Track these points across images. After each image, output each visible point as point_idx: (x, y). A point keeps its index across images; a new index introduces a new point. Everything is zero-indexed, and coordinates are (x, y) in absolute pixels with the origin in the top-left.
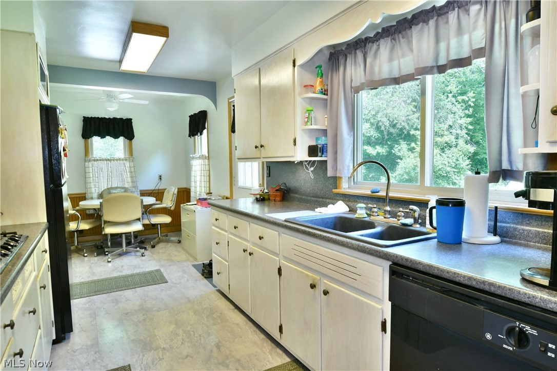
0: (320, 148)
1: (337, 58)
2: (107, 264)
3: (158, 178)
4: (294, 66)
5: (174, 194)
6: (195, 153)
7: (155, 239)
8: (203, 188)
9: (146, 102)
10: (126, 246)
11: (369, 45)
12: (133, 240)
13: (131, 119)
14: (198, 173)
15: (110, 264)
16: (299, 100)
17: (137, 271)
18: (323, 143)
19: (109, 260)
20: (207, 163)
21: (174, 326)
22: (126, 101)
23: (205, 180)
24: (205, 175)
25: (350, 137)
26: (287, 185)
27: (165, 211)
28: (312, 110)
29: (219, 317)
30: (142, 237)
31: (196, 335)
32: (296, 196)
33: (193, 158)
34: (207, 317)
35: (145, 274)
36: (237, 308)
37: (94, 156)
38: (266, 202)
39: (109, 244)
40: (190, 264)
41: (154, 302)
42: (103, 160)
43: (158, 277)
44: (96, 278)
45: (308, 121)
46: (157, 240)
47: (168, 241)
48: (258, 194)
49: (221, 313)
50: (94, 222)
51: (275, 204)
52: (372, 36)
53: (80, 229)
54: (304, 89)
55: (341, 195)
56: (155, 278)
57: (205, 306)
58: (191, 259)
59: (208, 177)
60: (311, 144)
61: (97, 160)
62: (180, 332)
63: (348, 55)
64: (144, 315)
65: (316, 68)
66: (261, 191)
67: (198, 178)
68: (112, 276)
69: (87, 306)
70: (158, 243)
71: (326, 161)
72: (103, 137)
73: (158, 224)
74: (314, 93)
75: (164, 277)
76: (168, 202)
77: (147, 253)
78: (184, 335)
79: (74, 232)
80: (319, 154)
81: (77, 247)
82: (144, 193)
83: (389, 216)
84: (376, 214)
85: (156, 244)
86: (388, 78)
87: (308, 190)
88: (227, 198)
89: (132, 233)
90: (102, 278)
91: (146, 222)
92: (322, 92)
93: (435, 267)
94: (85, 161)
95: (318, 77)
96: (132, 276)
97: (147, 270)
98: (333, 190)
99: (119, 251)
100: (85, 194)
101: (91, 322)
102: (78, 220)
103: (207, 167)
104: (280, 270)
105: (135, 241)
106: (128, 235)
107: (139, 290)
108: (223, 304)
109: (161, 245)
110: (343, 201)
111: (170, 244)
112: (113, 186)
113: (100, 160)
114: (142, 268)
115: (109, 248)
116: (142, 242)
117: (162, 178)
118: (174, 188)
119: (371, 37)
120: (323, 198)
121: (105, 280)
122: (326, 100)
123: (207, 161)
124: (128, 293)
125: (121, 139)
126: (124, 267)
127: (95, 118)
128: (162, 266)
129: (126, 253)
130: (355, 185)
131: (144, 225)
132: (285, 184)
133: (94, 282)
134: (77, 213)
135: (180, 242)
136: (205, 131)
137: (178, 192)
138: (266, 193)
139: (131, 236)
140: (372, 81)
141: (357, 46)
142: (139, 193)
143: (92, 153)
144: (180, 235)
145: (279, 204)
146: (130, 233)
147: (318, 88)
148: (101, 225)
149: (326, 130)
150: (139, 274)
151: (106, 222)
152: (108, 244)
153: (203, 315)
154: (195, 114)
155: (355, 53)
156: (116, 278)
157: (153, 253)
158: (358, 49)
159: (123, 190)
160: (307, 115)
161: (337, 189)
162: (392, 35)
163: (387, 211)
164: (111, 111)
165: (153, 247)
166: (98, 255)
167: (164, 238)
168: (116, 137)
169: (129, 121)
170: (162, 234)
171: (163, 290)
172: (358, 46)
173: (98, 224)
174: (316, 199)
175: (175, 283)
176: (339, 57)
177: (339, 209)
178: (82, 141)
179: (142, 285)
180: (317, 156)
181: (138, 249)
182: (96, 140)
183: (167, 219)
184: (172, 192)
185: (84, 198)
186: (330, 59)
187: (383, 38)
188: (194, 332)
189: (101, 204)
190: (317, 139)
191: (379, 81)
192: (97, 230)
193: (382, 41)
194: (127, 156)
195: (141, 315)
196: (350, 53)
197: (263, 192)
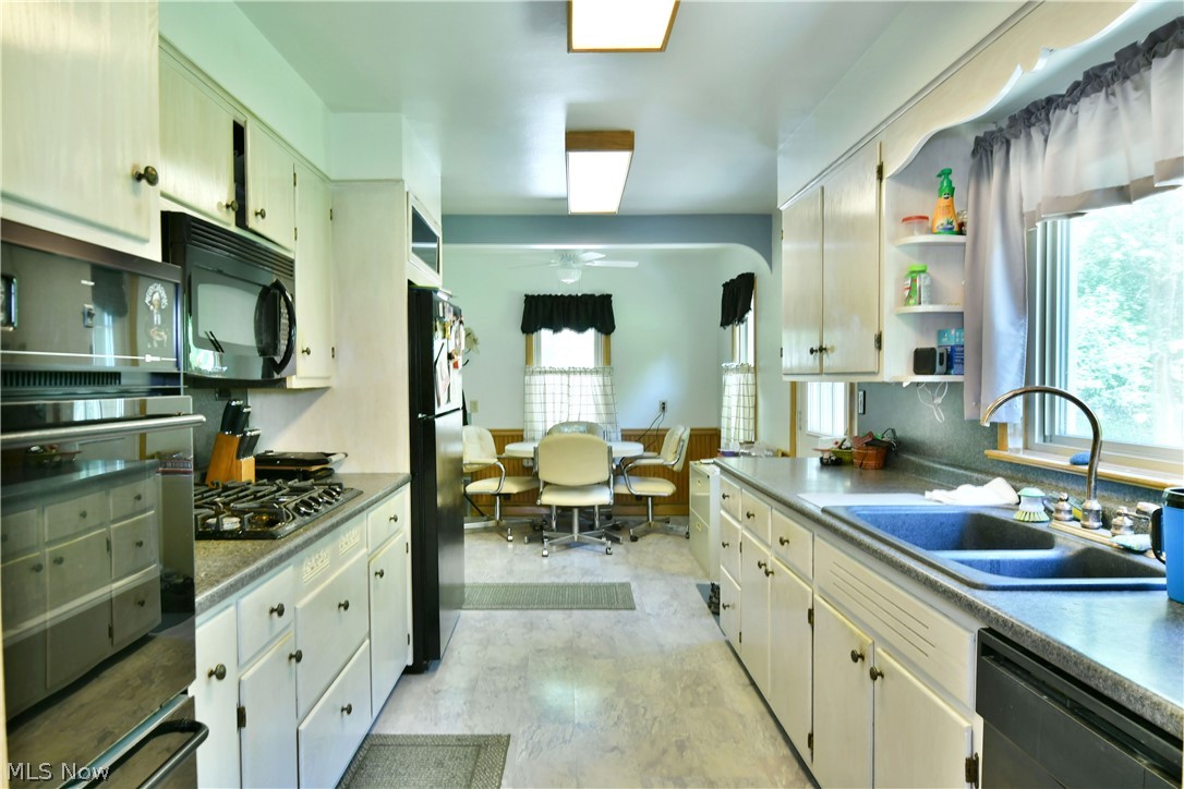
0: (941, 355)
1: (988, 149)
2: (539, 559)
3: (658, 407)
4: (880, 178)
5: (680, 440)
6: (732, 360)
7: (640, 523)
8: (741, 431)
9: (634, 264)
10: (581, 530)
11: (1055, 115)
12: (597, 523)
13: (610, 296)
14: (734, 401)
15: (545, 561)
16: (890, 251)
17: (587, 580)
18: (953, 344)
19: (545, 553)
20: (751, 381)
21: (614, 690)
22: (597, 264)
23: (747, 416)
24: (747, 405)
25: (1018, 330)
26: (898, 434)
27: (663, 472)
28: (923, 271)
29: (709, 693)
30: (618, 518)
31: (648, 716)
32: (913, 458)
33: (727, 369)
34: (684, 689)
35: (598, 587)
36: (753, 684)
37: (542, 365)
38: (846, 469)
39: (554, 524)
40: (693, 581)
41: (594, 641)
42: (555, 372)
43: (620, 597)
44: (512, 581)
45: (910, 297)
46: (643, 526)
47: (667, 532)
48: (828, 451)
49: (715, 688)
50: (529, 481)
51: (861, 474)
52: (1064, 92)
53: (502, 492)
54: (903, 227)
55: (1009, 466)
56: (615, 598)
57: (689, 668)
58: (700, 573)
59: (752, 410)
60: (920, 347)
61: (545, 372)
62: (621, 703)
63: (1013, 141)
64: (567, 659)
65: (939, 176)
66: (836, 443)
67: (734, 412)
68: (541, 581)
69: (482, 624)
70: (647, 532)
71: (960, 385)
72: (556, 329)
73: (647, 497)
74: (931, 231)
75: (631, 599)
76: (670, 457)
77: (616, 549)
78: (626, 710)
79: (494, 495)
80: (938, 368)
81: (498, 523)
82: (628, 436)
83: (1097, 524)
84: (1068, 517)
85: (642, 536)
86: (1098, 190)
87: (940, 447)
88: (784, 455)
89: (597, 509)
90: (522, 582)
91: (622, 489)
92: (951, 229)
93: (1054, 648)
94: (525, 373)
95: (940, 196)
96: (575, 586)
97: (606, 581)
98: (986, 452)
99: (565, 538)
100: (523, 431)
101: (477, 653)
102: (500, 476)
103: (751, 389)
104: (811, 613)
105: (600, 525)
106: (586, 511)
107: (577, 614)
108: (726, 671)
109: (650, 538)
110: (1007, 478)
111: (669, 538)
112: (570, 420)
113: (551, 372)
114: (598, 575)
115: (552, 530)
116: (616, 528)
117: (668, 406)
118: (683, 429)
119: (1063, 96)
120: (966, 469)
121: (527, 586)
122: (964, 244)
123: (750, 376)
124: (556, 617)
125: (591, 332)
126: (566, 570)
127: (544, 296)
128: (636, 577)
129: (580, 544)
130: (1048, 444)
131: (617, 497)
132: (893, 431)
133: (506, 587)
134: (499, 463)
135: (687, 536)
136: (750, 316)
137: (691, 436)
138: (847, 448)
139: (593, 514)
140: (1058, 198)
141: (1029, 119)
142: (620, 435)
143: (539, 360)
144: (687, 523)
145: (872, 474)
146: (593, 507)
147: (941, 221)
148: (538, 489)
149: (962, 313)
150: (587, 586)
151: (546, 484)
152: (551, 525)
153: (678, 683)
154: (732, 281)
155: (1029, 136)
156: (545, 586)
157: (628, 551)
158: (1034, 125)
159: (582, 429)
160: (909, 282)
161: (996, 448)
162: (1108, 86)
163: (1090, 511)
164: (569, 283)
165: (634, 539)
166: (530, 541)
167: (659, 525)
168: (581, 328)
169: (606, 300)
170: (656, 518)
171: (619, 622)
172: (1033, 120)
173: (534, 486)
174: (951, 469)
175: (649, 614)
176: (992, 147)
177: (990, 496)
178: (521, 337)
179: (586, 606)
180: (932, 372)
181: (604, 540)
182: (545, 334)
183: (665, 489)
184: (678, 437)
185: (518, 437)
186: (974, 153)
187: (1088, 96)
188: (646, 709)
189: (536, 450)
190: (940, 334)
191: (1076, 196)
192: (532, 495)
193: (1084, 103)
194: (601, 365)
195: (563, 658)
196: (1017, 137)
197: (840, 447)
